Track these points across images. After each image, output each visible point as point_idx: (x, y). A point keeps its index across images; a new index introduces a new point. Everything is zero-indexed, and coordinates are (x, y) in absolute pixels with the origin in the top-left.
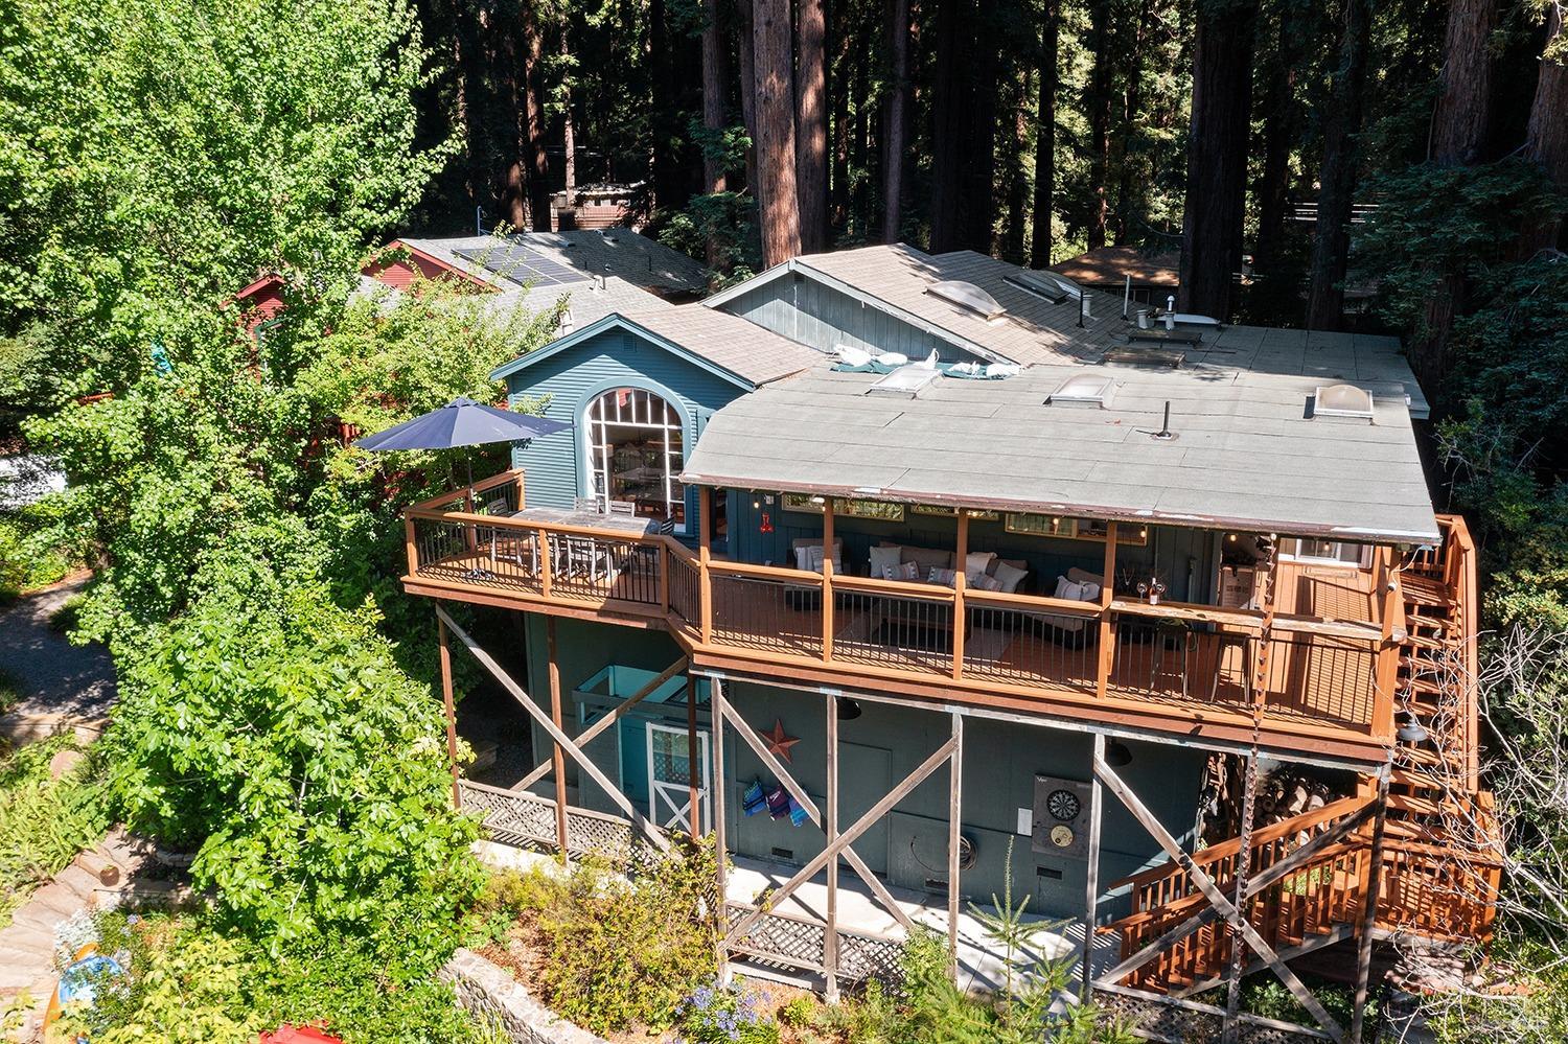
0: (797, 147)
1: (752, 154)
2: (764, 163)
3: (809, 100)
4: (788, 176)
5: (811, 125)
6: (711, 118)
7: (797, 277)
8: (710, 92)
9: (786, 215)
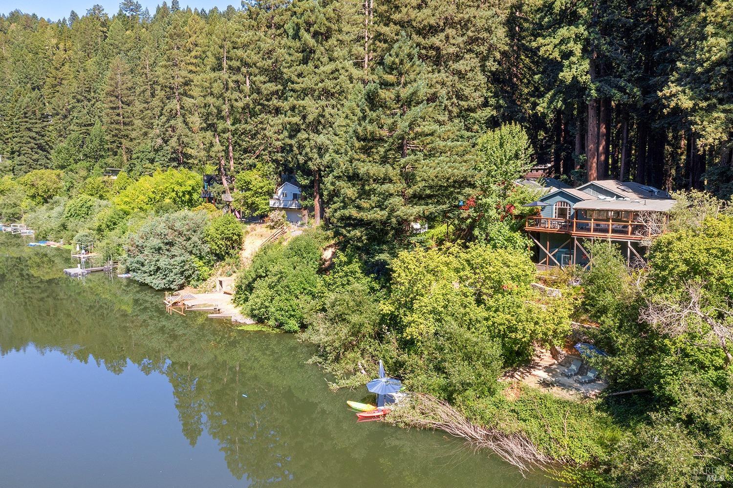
0: (597, 160)
1: (586, 161)
2: (589, 164)
3: (601, 148)
4: (594, 165)
5: (601, 153)
6: (577, 152)
7: (592, 184)
8: (577, 146)
9: (594, 173)
